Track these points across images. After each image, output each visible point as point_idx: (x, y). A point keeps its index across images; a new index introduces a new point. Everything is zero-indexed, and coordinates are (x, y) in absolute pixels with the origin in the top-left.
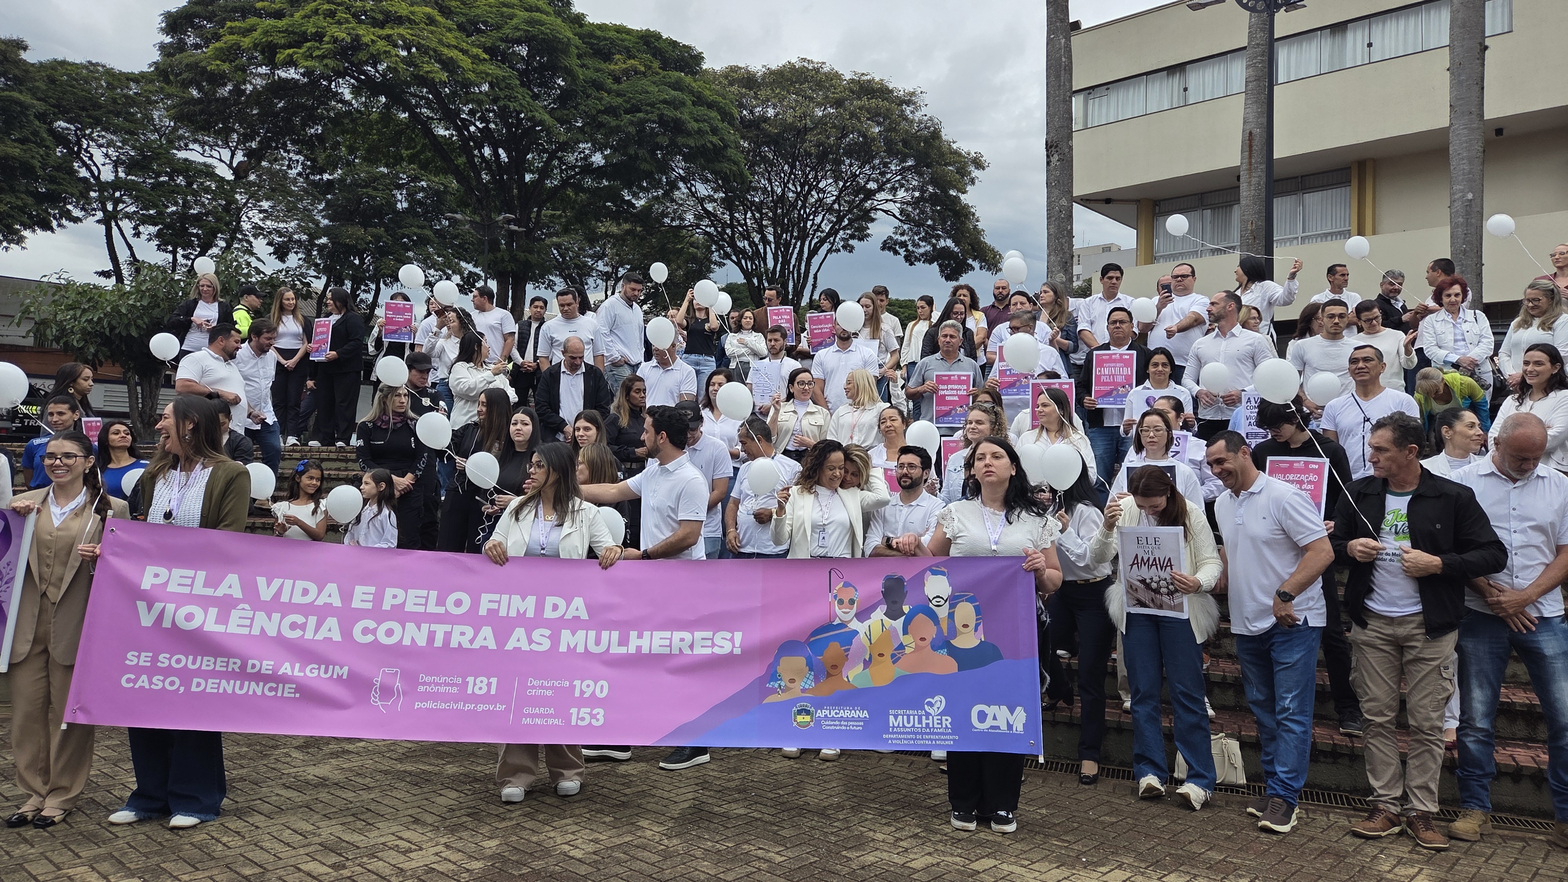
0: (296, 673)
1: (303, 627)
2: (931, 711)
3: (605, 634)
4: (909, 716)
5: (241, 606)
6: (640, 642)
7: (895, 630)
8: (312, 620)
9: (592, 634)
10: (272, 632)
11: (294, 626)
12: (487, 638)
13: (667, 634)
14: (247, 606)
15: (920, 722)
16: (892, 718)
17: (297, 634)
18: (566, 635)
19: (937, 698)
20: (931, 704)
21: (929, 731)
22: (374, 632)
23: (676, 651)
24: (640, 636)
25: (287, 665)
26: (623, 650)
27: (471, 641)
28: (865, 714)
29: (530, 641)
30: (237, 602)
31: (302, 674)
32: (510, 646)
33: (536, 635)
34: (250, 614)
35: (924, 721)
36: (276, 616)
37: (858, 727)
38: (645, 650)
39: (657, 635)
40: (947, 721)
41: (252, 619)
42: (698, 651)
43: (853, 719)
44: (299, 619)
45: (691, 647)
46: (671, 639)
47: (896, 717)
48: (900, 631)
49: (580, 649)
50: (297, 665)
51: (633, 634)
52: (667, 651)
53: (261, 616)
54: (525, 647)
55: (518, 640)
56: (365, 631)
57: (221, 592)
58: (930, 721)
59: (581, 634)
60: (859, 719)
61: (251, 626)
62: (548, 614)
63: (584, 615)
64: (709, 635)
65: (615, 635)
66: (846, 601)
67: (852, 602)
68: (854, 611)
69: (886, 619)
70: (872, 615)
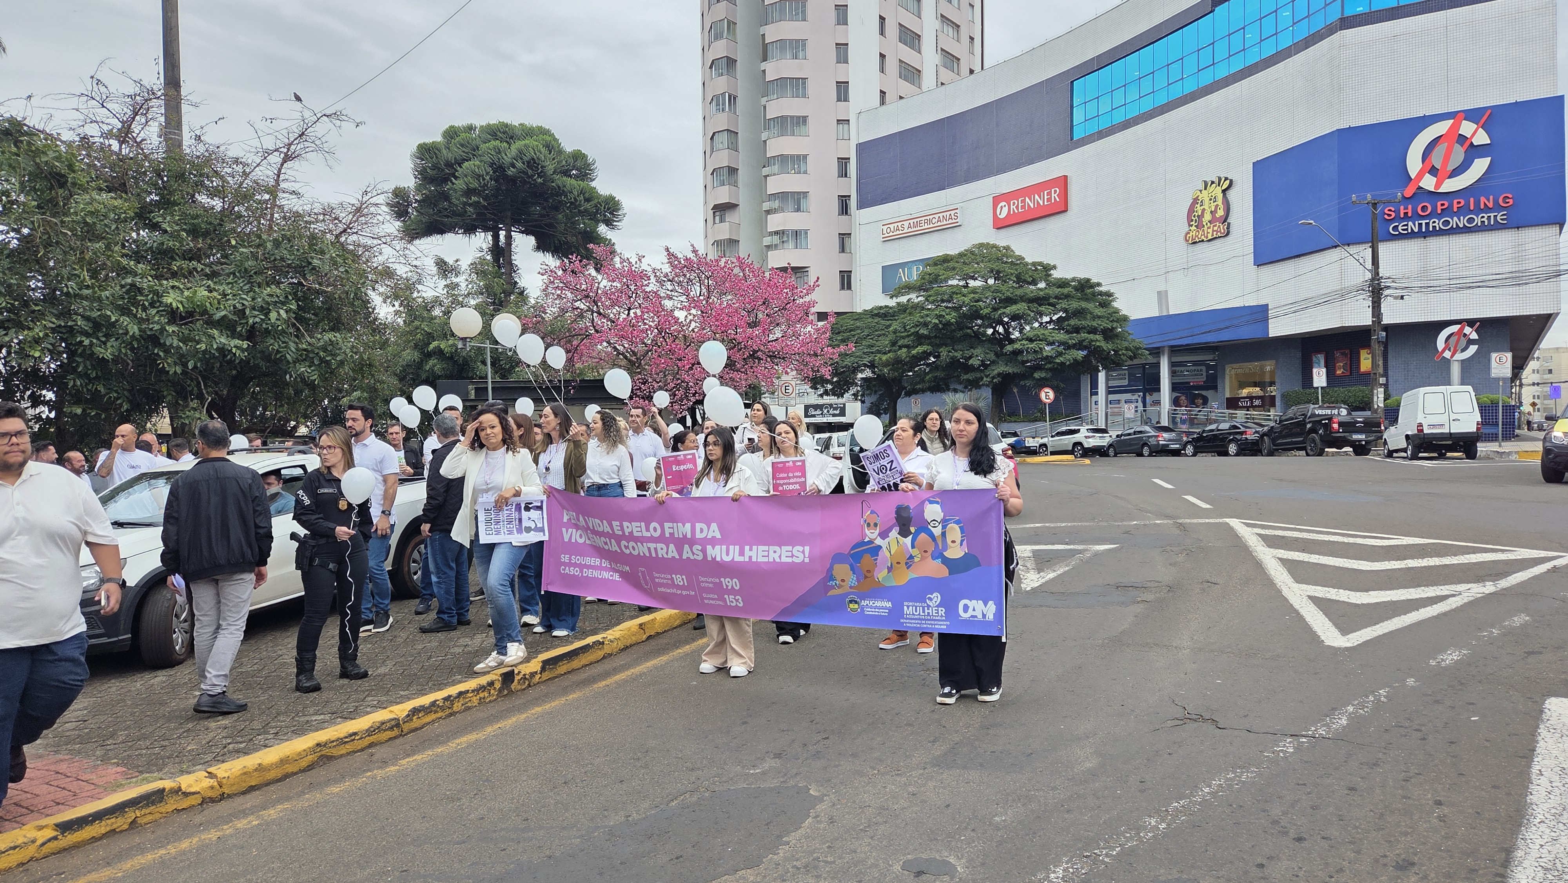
2: (931, 604)
3: (731, 549)
4: (916, 607)
6: (751, 554)
7: (906, 545)
9: (724, 548)
12: (673, 552)
13: (766, 548)
15: (924, 612)
16: (905, 608)
19: (934, 595)
20: (930, 599)
21: (930, 618)
23: (771, 560)
24: (751, 549)
26: (741, 559)
27: (667, 553)
28: (889, 605)
29: (693, 554)
32: (684, 557)
33: (695, 549)
35: (926, 611)
37: (884, 613)
38: (754, 559)
39: (761, 548)
40: (942, 611)
42: (784, 559)
43: (883, 608)
45: (780, 557)
46: (768, 552)
47: (908, 607)
48: (910, 546)
49: (718, 559)
51: (747, 548)
52: (766, 560)
54: (691, 557)
55: (687, 553)
58: (930, 611)
59: (718, 548)
60: (886, 608)
62: (699, 535)
63: (719, 536)
64: (790, 548)
65: (737, 547)
66: (872, 524)
67: (876, 525)
68: (877, 532)
69: (899, 536)
70: (890, 534)
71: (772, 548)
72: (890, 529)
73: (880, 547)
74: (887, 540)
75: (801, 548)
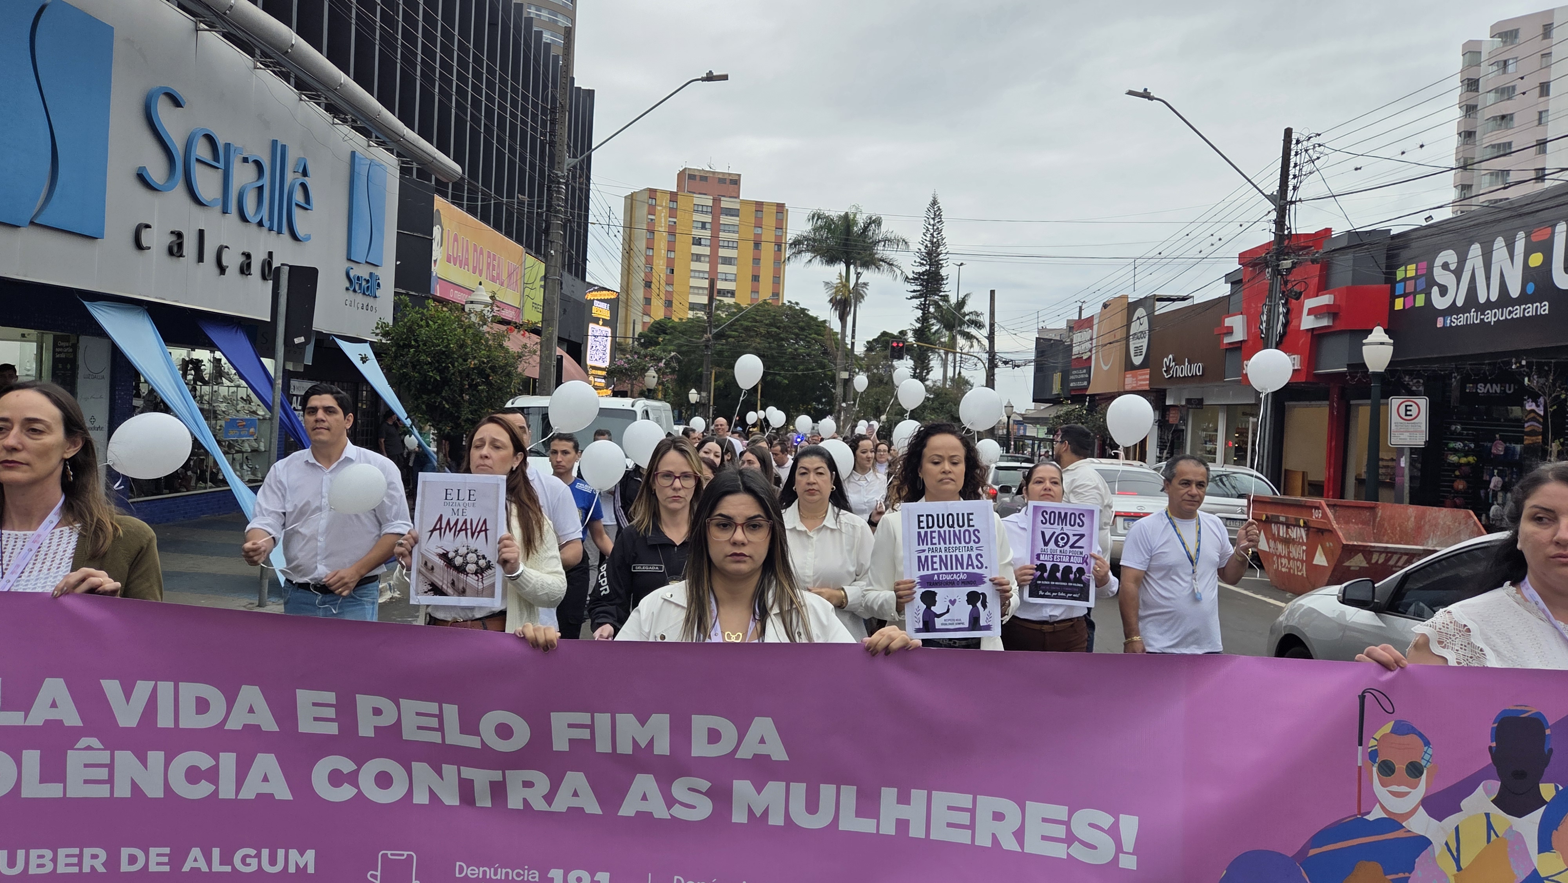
0: (217, 867)
1: (212, 775)
3: (827, 791)
5: (84, 742)
6: (903, 812)
7: (1519, 838)
8: (228, 761)
9: (799, 790)
10: (154, 791)
11: (193, 775)
13: (963, 800)
14: (94, 742)
17: (203, 789)
18: (742, 788)
22: (352, 779)
23: (983, 840)
24: (904, 800)
25: (196, 852)
26: (867, 830)
27: (549, 798)
29: (670, 801)
30: (74, 734)
31: (228, 869)
33: (679, 789)
34: (104, 757)
36: (156, 757)
38: (916, 832)
39: (942, 799)
41: (111, 767)
42: (1037, 845)
44: (203, 760)
45: (1019, 835)
46: (972, 811)
48: (1532, 844)
49: (776, 819)
50: (216, 852)
51: (889, 795)
52: (963, 837)
53: (125, 759)
54: (660, 811)
55: (642, 801)
56: (336, 778)
57: (38, 715)
59: (774, 789)
61: (111, 781)
62: (700, 748)
63: (778, 752)
64: (1060, 812)
65: (849, 793)
66: (1400, 767)
67: (1415, 770)
68: (1420, 791)
69: (1497, 813)
70: (1464, 804)
71: (987, 804)
72: (1467, 787)
73: (1423, 843)
74: (1452, 820)
75: (1105, 820)
